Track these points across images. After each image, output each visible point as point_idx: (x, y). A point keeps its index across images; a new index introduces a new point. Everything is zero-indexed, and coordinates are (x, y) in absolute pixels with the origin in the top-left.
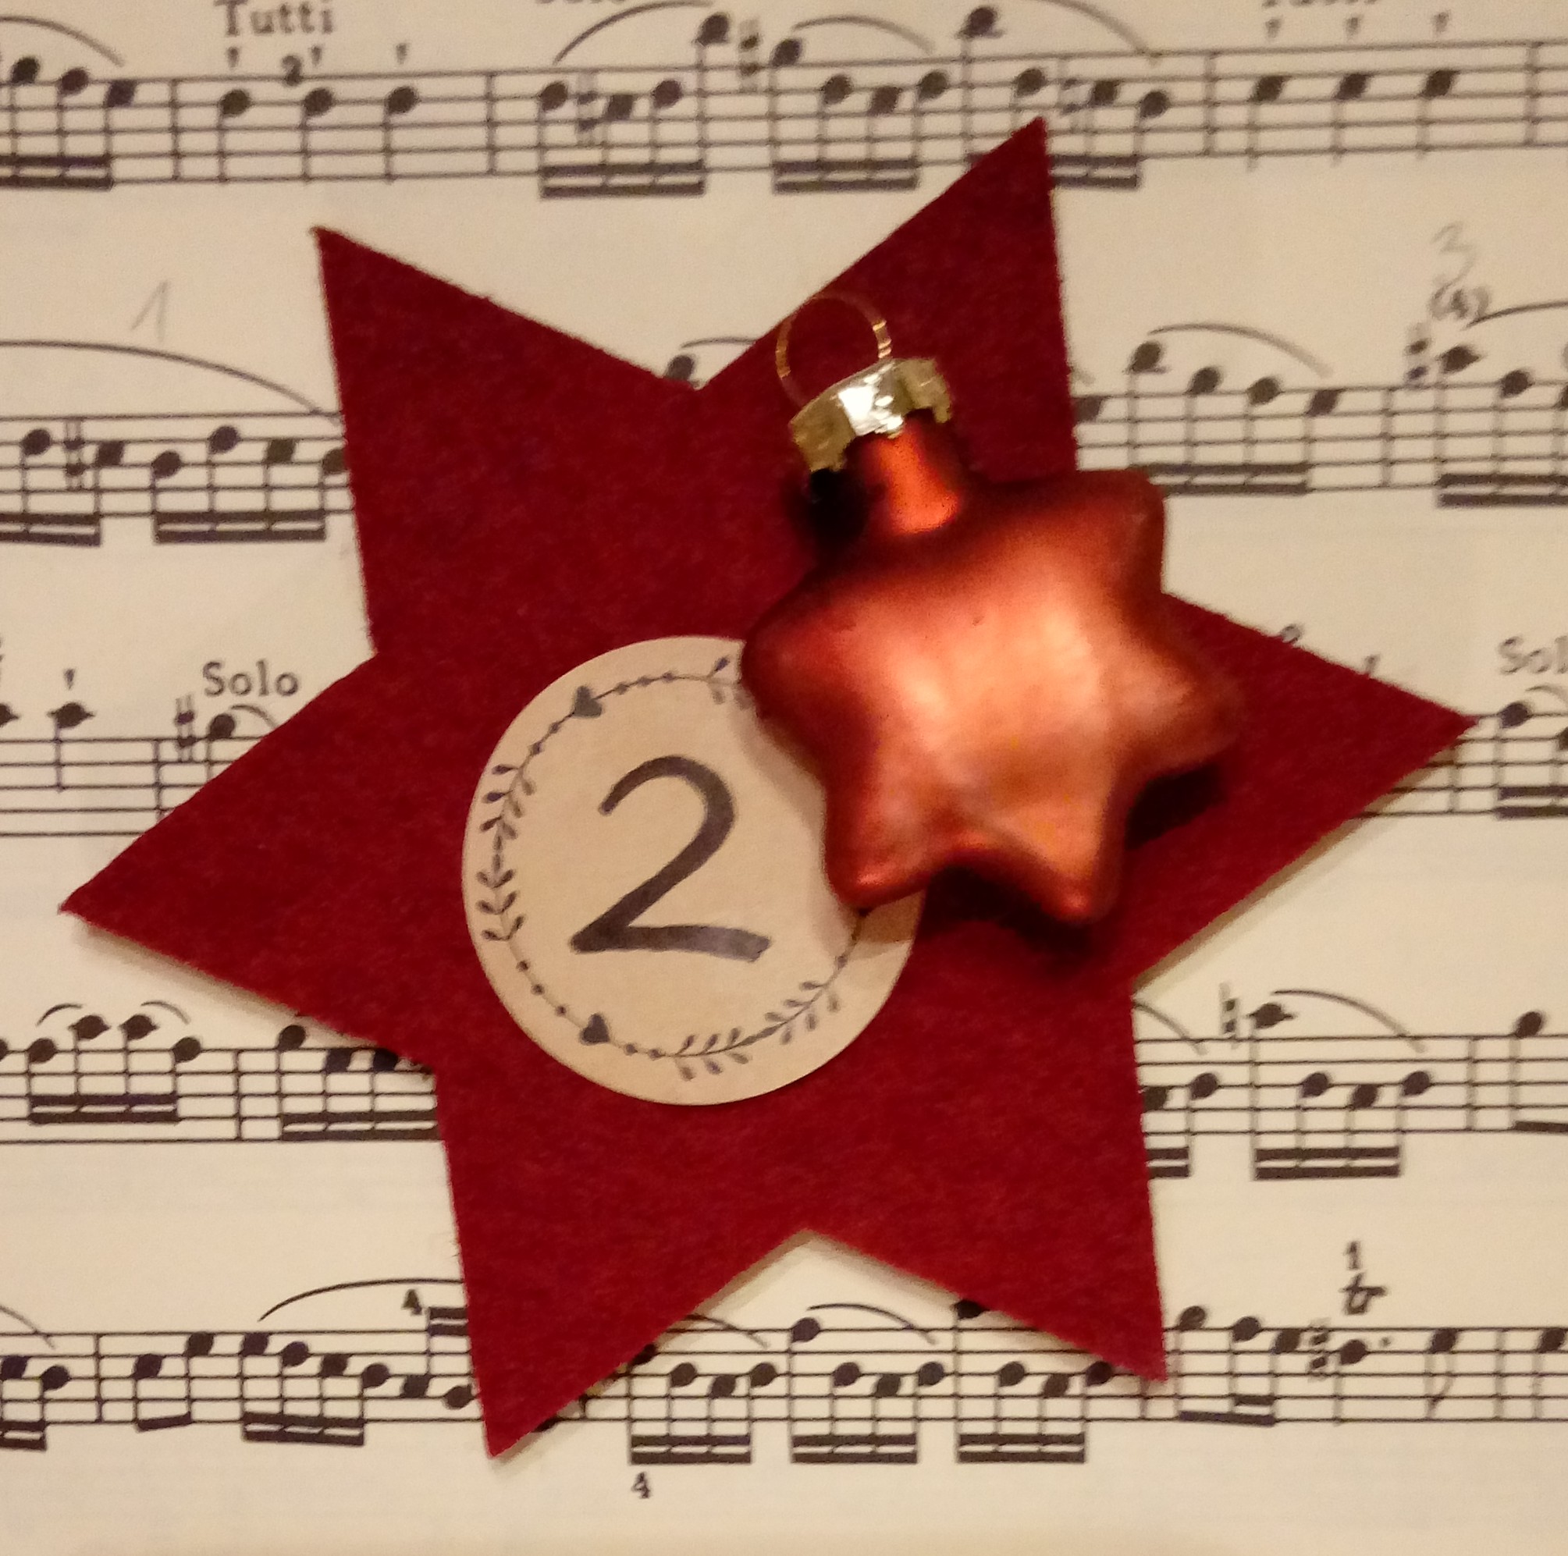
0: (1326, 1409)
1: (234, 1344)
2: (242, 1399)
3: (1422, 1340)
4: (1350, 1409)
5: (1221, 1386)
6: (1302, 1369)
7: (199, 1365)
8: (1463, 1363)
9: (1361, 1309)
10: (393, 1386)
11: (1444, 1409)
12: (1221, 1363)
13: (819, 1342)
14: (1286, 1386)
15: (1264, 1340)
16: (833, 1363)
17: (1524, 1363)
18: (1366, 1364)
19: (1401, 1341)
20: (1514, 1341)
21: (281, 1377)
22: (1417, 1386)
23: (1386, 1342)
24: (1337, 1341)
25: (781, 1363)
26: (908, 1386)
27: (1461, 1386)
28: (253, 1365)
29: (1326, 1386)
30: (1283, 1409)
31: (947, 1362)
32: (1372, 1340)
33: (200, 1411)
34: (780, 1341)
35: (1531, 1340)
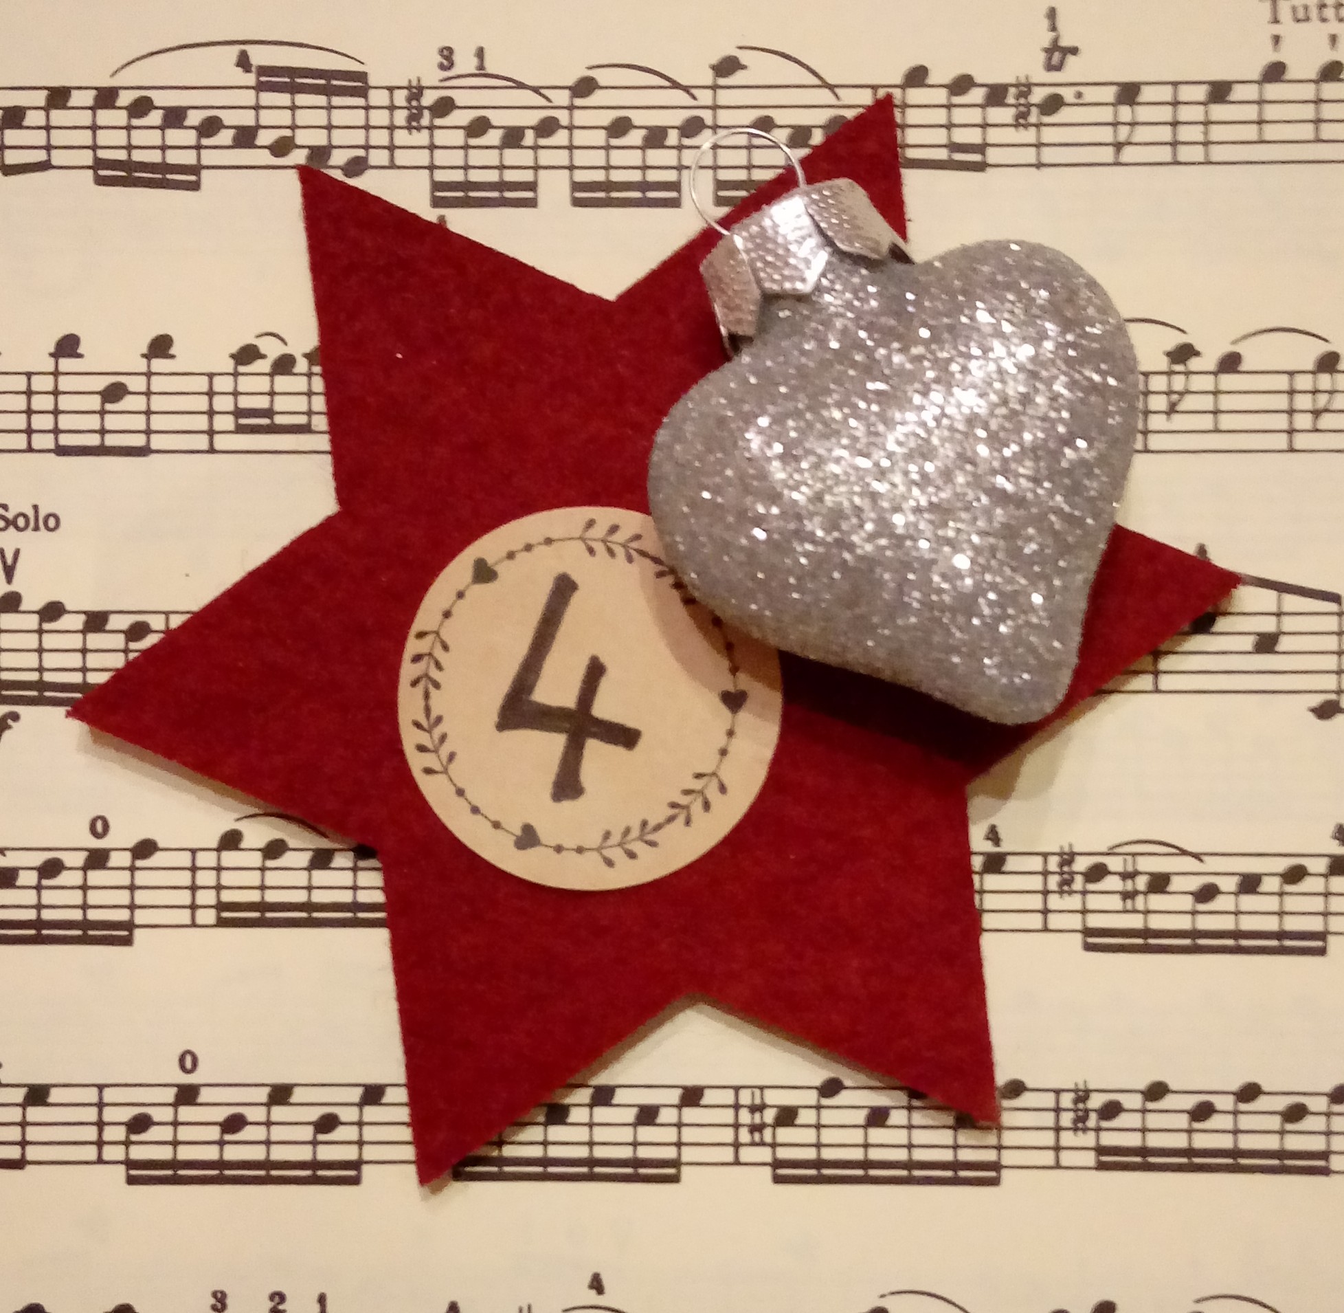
0: (1029, 155)
1: (88, 98)
2: (94, 148)
3: (1109, 94)
4: (1048, 155)
5: (940, 136)
6: (1010, 120)
7: (58, 117)
8: (1143, 113)
9: (1059, 68)
10: (225, 137)
11: (1128, 154)
12: (940, 116)
13: (597, 98)
14: (994, 135)
15: (977, 95)
16: (607, 118)
17: (1197, 113)
18: (1064, 115)
19: (1090, 94)
20: (1186, 93)
21: (129, 128)
22: (1106, 134)
23: (1079, 95)
24: (1038, 96)
25: (563, 117)
26: (673, 138)
27: (1142, 134)
28: (105, 117)
29: (1029, 136)
30: (993, 155)
31: (707, 116)
32: (1068, 94)
33: (58, 158)
34: (562, 98)
35: (1200, 93)
